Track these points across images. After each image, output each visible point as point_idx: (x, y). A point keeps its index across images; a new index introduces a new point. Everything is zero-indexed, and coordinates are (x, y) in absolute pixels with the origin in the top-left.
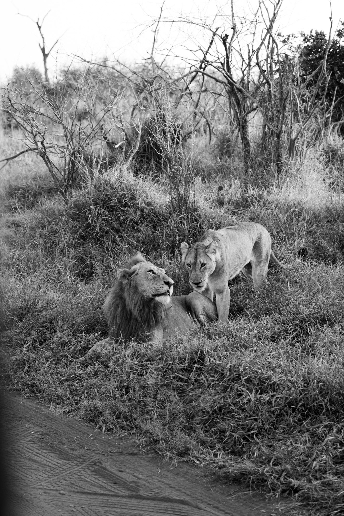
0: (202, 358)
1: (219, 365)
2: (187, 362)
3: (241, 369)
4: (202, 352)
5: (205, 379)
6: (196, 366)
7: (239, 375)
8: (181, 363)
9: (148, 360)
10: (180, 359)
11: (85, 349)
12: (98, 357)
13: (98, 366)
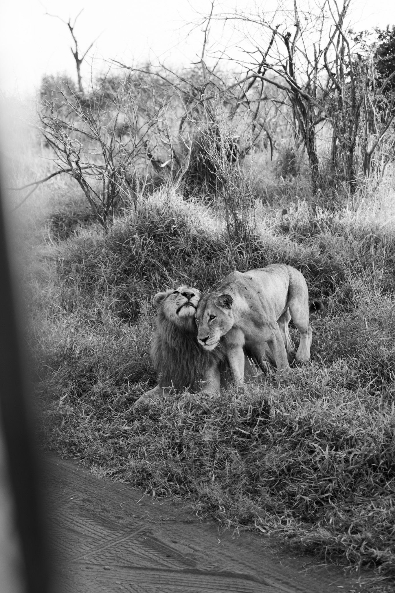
0: (266, 411)
1: (286, 417)
2: (249, 414)
3: (312, 422)
4: (266, 402)
5: (270, 434)
6: (259, 419)
7: (310, 428)
8: (242, 416)
9: (204, 413)
10: (241, 411)
11: (131, 401)
12: (145, 410)
13: (146, 421)
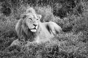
0: (57, 49)
1: (64, 52)
2: (51, 50)
3: (74, 54)
4: (57, 46)
5: (59, 57)
6: (55, 52)
7: (73, 56)
8: (49, 51)
9: (36, 49)
10: (49, 49)
13: (16, 51)
